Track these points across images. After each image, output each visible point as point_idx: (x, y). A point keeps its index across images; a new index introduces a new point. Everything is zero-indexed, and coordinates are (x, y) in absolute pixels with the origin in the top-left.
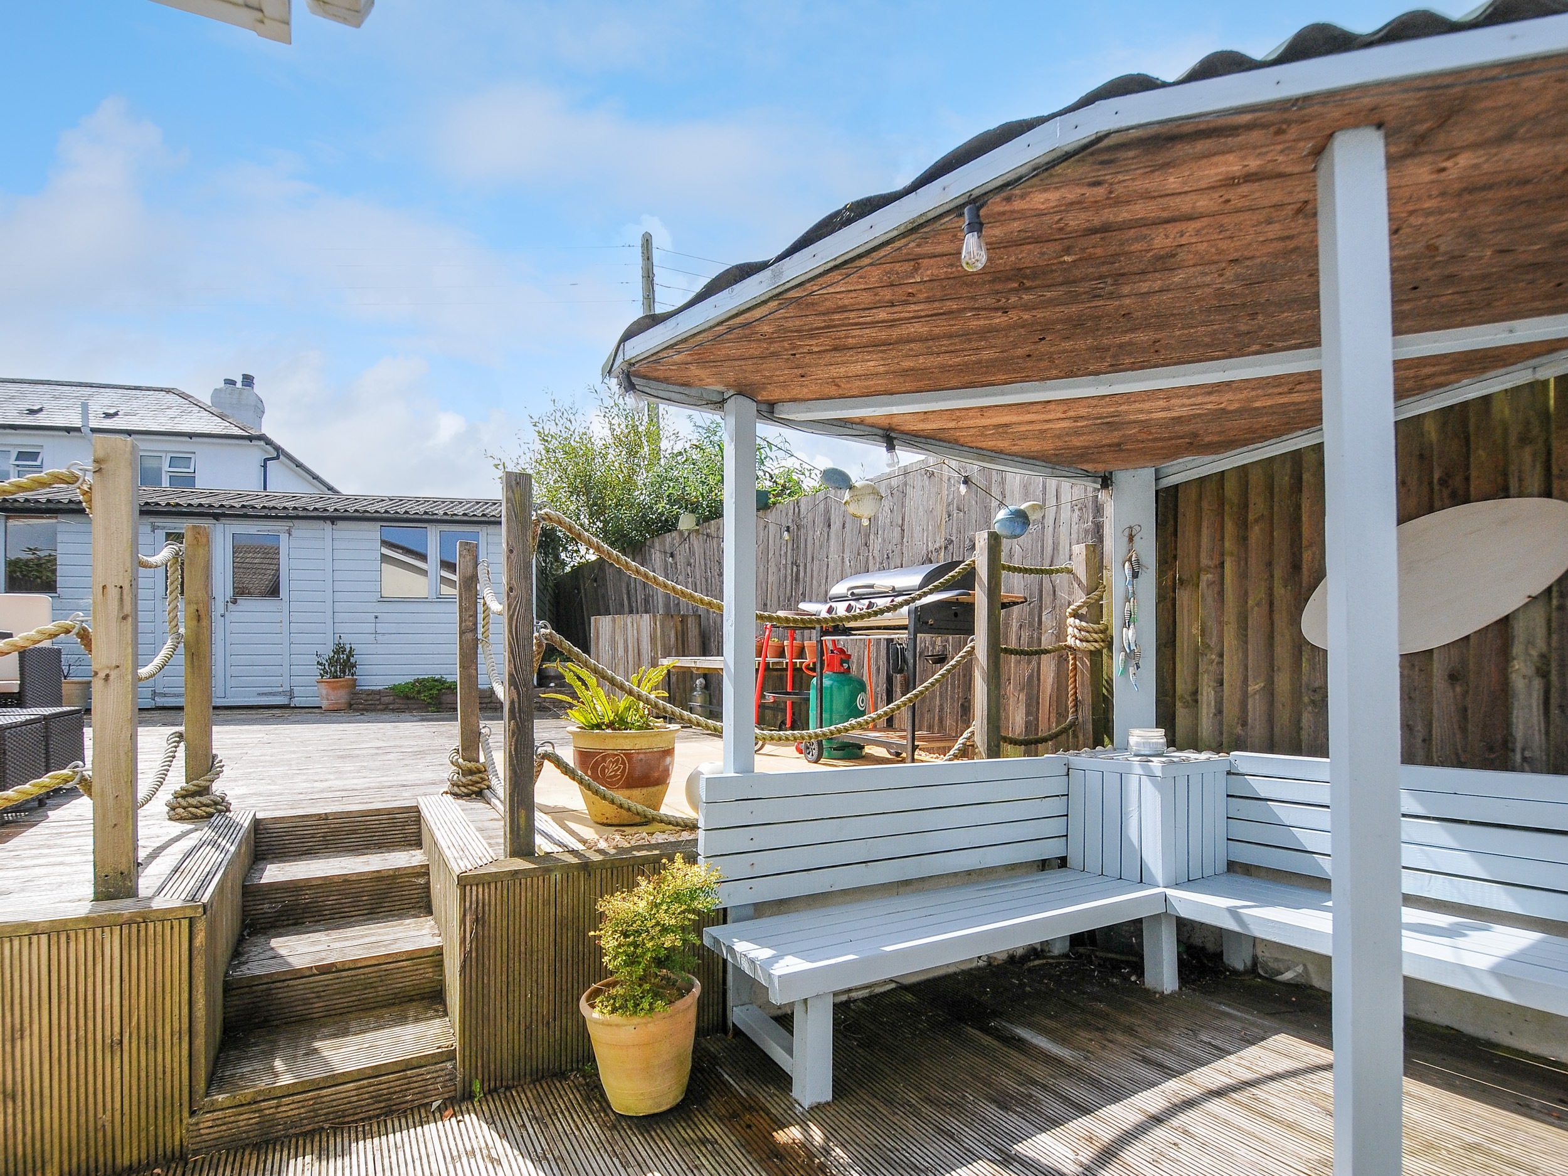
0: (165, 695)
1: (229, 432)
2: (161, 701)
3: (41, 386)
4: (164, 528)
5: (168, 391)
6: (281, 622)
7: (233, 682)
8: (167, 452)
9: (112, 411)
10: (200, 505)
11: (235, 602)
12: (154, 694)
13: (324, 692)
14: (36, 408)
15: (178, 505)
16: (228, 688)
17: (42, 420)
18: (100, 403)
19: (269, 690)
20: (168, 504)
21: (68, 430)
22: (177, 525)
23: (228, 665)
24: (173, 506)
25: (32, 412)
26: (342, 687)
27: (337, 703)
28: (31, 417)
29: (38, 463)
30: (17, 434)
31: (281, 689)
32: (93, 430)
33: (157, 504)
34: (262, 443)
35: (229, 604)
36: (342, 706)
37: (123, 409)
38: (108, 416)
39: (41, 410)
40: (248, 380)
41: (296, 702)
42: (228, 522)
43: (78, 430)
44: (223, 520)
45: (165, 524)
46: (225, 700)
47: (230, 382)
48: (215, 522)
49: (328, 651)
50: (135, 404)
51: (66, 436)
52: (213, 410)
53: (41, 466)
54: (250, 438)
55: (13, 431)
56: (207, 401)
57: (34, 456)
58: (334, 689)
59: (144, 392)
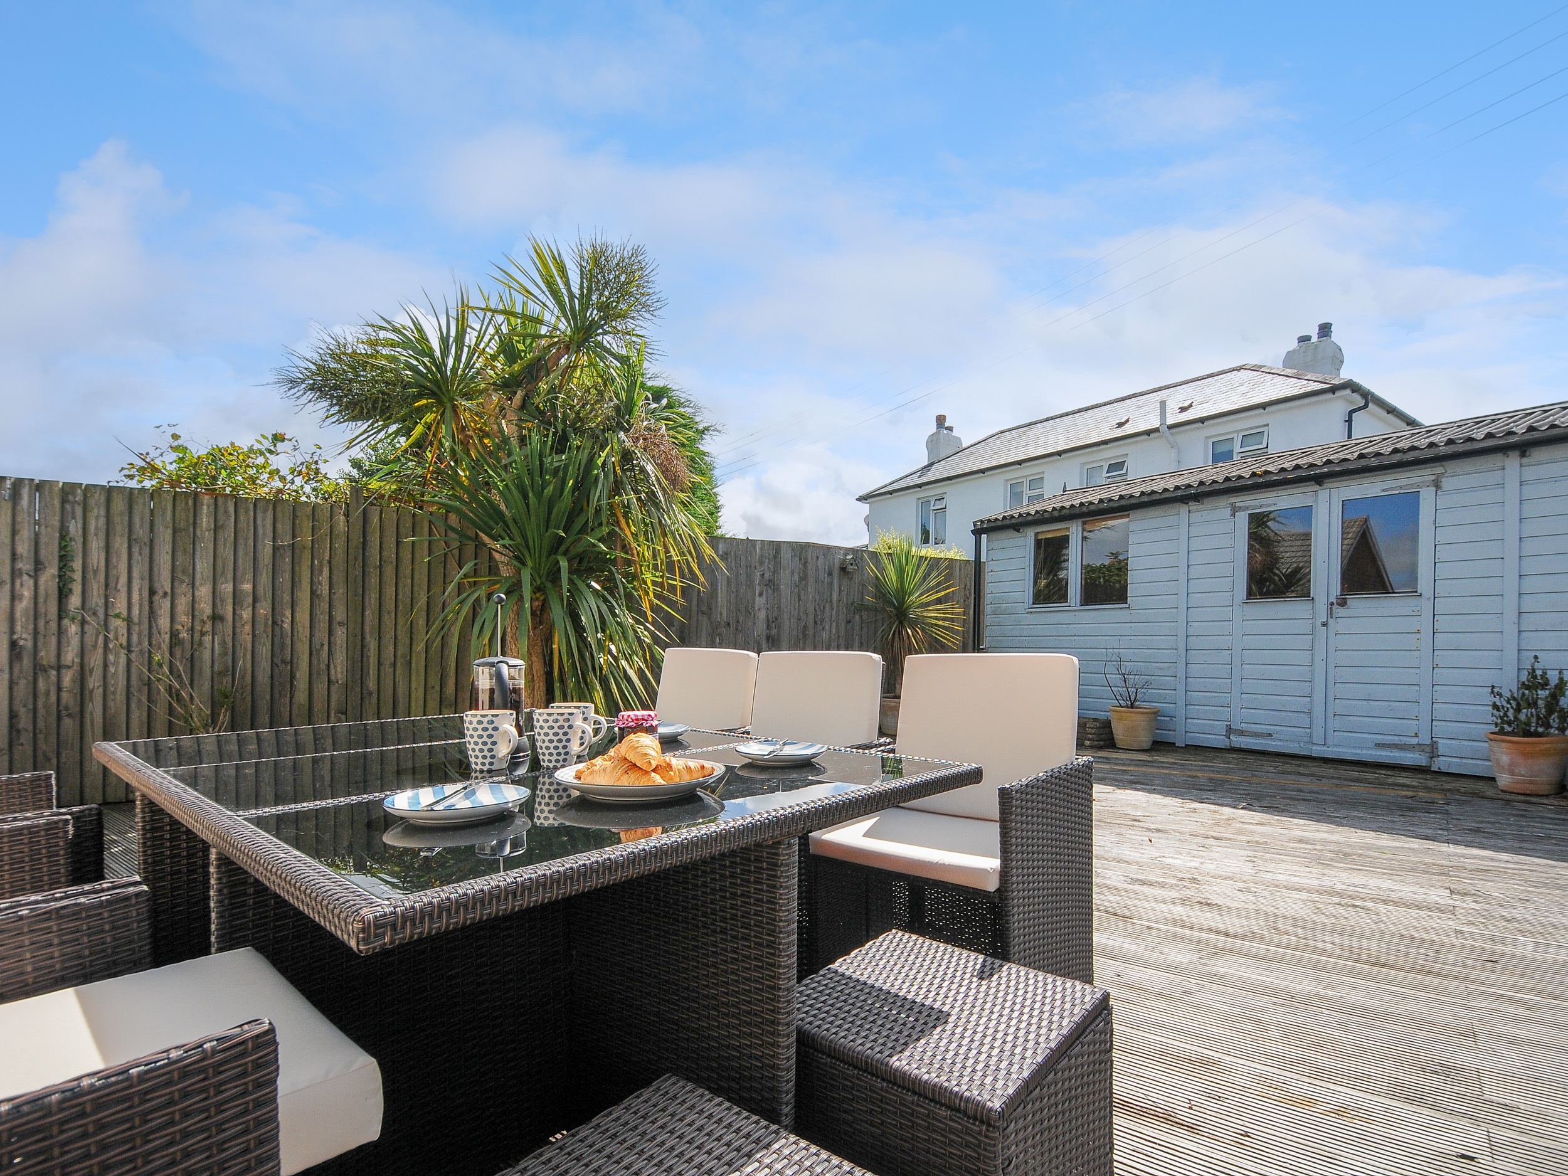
0: (1242, 733)
1: (1307, 390)
2: (1237, 741)
3: (1129, 401)
4: (1247, 508)
5: (1239, 369)
6: (1419, 632)
7: (1338, 723)
8: (1238, 431)
9: (1186, 404)
10: (1297, 467)
11: (1343, 603)
12: (1230, 730)
13: (1505, 759)
14: (1123, 421)
15: (1267, 472)
16: (1330, 731)
17: (1128, 430)
18: (1175, 400)
19: (1396, 740)
20: (1254, 474)
21: (1148, 433)
22: (1264, 502)
23: (1331, 698)
24: (1260, 476)
25: (1120, 425)
26: (1545, 753)
27: (1531, 782)
28: (1120, 430)
29: (1124, 471)
30: (1110, 448)
31: (1415, 741)
32: (1170, 427)
33: (1240, 477)
34: (1348, 391)
35: (1335, 607)
36: (1544, 789)
37: (1197, 399)
38: (1183, 409)
39: (1127, 421)
40: (1325, 330)
41: (1440, 764)
42: (1335, 485)
43: (1156, 430)
44: (1329, 484)
45: (1247, 504)
46: (1325, 748)
47: (1304, 339)
48: (1317, 487)
49: (1509, 684)
50: (1208, 391)
51: (1146, 440)
52: (1288, 371)
53: (1126, 474)
54: (1333, 389)
55: (1105, 446)
56: (1278, 366)
57: (1120, 465)
58: (1526, 755)
59: (1216, 378)
